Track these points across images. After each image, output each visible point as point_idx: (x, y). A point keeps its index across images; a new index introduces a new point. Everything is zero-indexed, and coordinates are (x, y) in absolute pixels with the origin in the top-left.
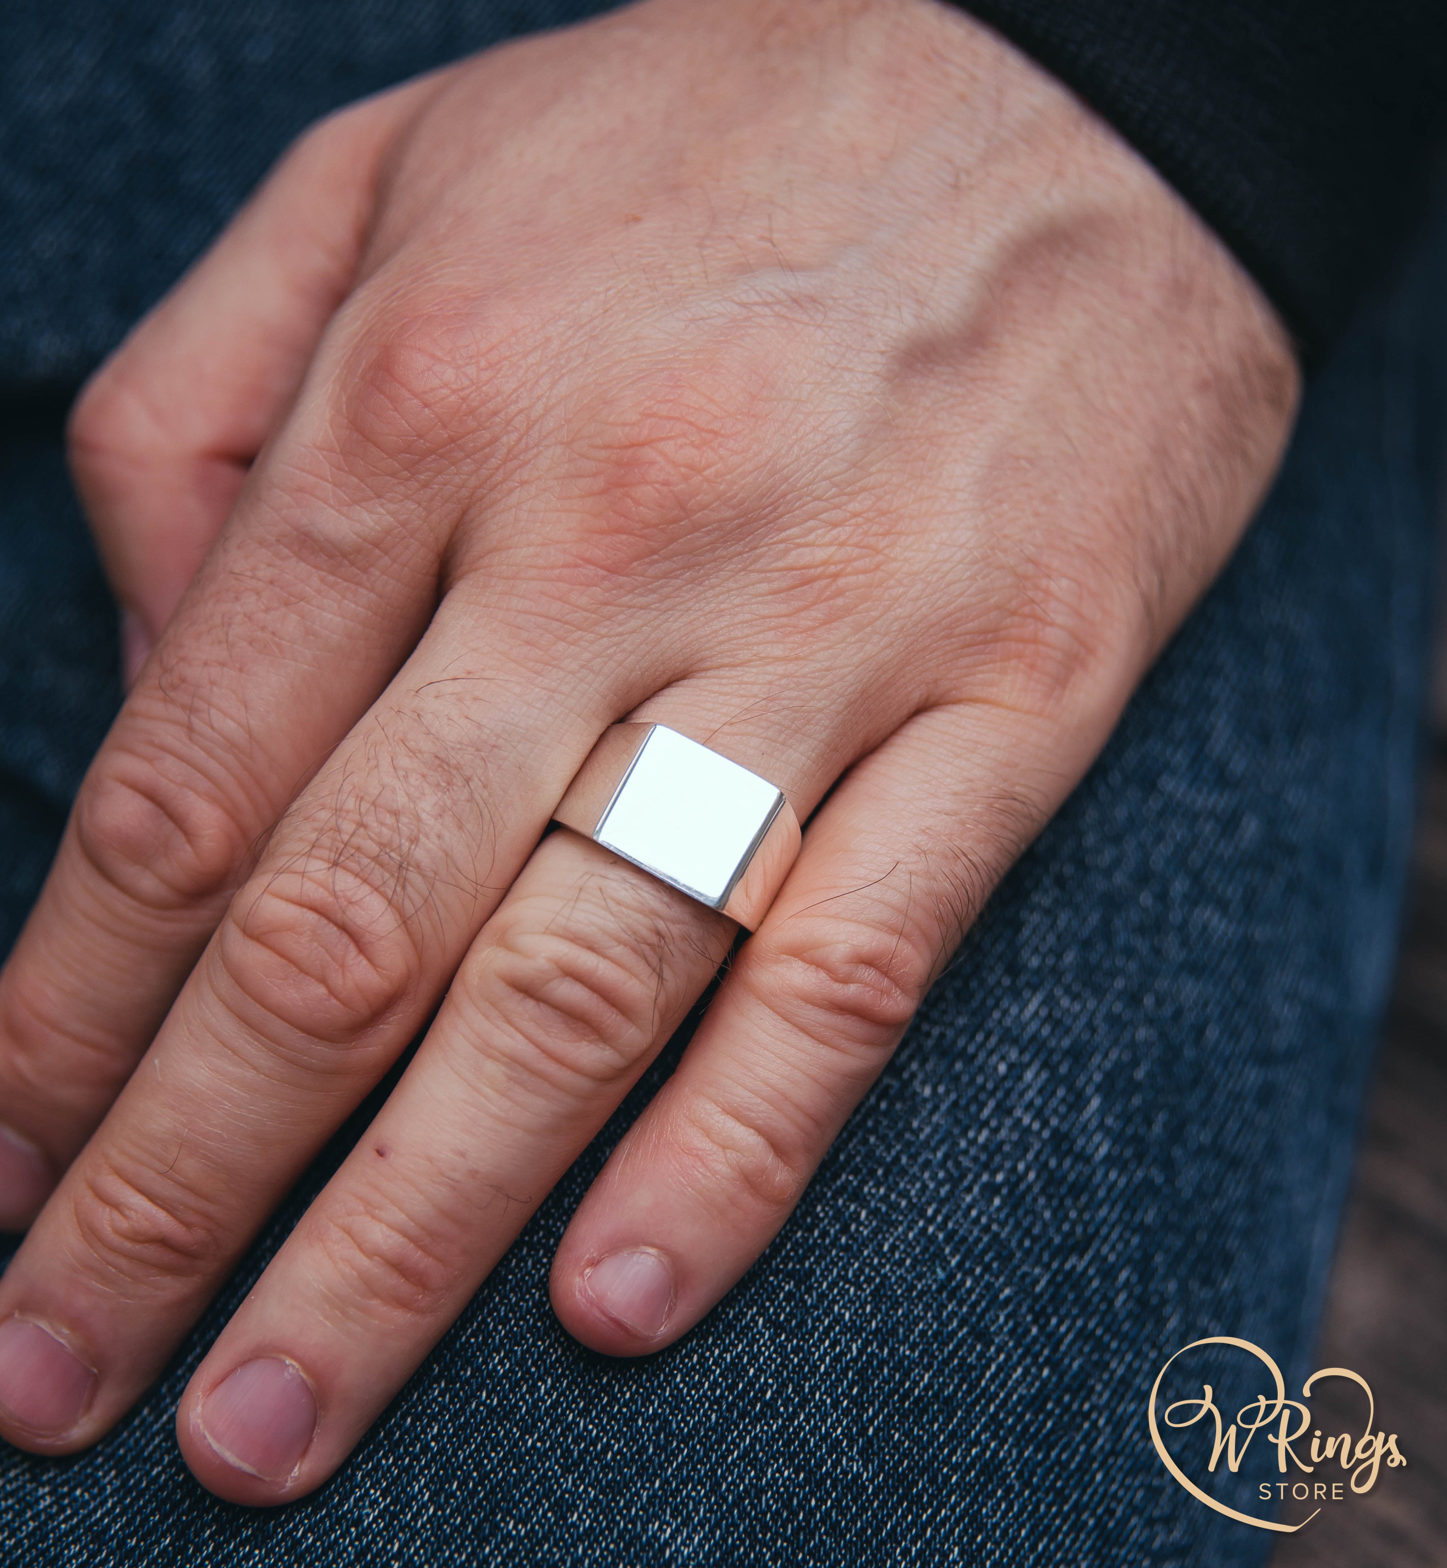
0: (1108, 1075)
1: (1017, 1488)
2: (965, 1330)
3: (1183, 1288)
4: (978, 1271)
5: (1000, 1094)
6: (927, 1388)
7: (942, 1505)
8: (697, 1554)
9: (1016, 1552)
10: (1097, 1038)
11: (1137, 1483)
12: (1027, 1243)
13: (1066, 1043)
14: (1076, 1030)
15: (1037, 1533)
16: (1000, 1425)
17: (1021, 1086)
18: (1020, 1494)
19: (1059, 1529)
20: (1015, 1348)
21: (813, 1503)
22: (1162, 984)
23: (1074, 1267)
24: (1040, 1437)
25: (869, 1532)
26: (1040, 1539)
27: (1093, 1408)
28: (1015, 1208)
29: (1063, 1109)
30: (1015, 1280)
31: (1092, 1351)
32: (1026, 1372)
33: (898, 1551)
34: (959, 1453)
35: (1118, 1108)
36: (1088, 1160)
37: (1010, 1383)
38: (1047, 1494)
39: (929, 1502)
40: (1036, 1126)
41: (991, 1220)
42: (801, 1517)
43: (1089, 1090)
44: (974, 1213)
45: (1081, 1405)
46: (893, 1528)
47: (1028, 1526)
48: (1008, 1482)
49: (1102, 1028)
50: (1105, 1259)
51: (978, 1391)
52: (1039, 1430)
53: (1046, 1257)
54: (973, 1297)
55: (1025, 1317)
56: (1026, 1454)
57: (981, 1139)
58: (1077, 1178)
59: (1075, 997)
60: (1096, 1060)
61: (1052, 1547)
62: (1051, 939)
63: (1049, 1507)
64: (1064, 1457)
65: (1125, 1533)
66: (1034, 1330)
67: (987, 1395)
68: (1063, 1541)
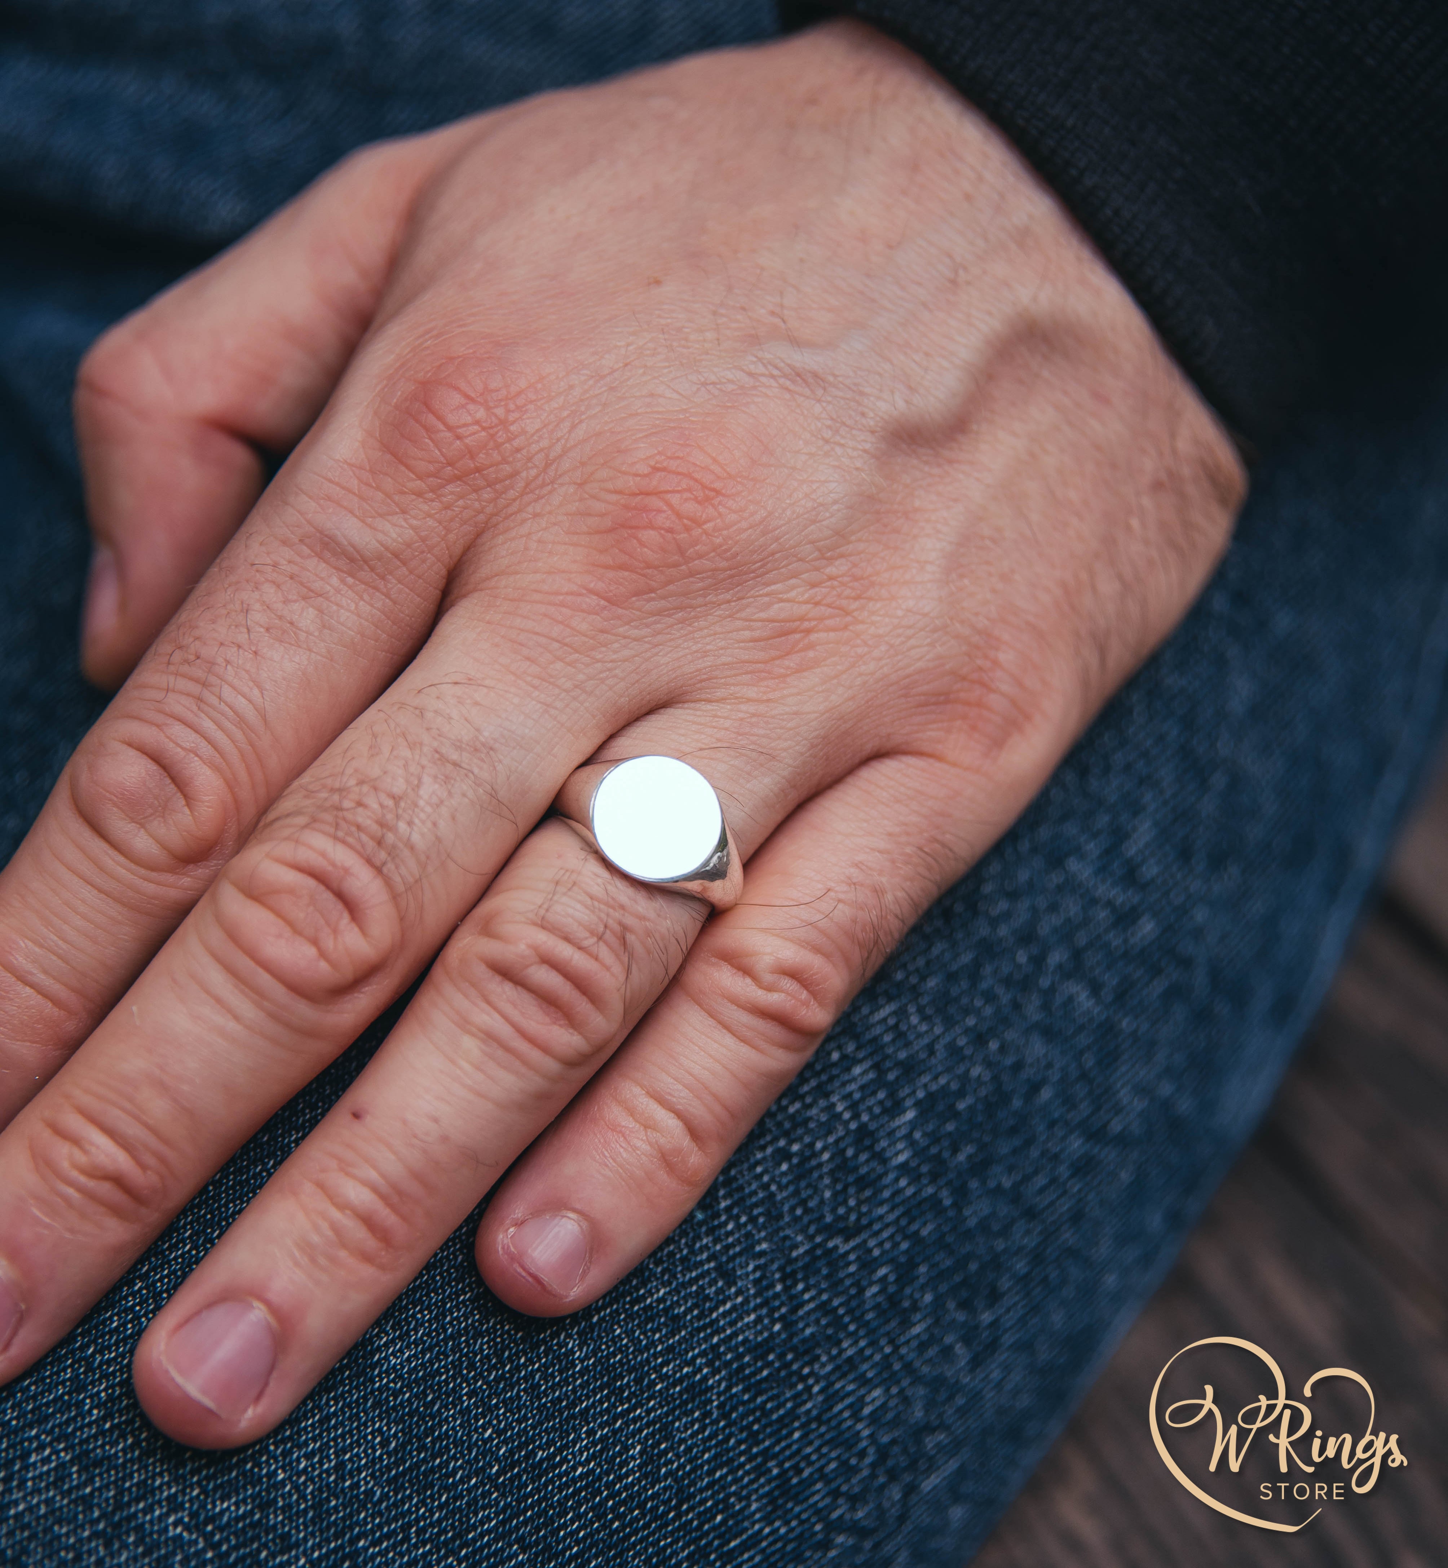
0: (930, 1096)
1: (715, 1416)
2: (712, 1265)
3: (939, 1303)
4: (743, 1219)
5: (824, 1077)
6: (660, 1301)
7: (639, 1405)
8: (403, 1368)
9: (693, 1470)
10: (933, 1061)
11: (833, 1455)
12: (799, 1212)
13: (902, 1055)
14: (916, 1047)
15: (719, 1461)
16: (719, 1356)
17: (846, 1077)
18: (716, 1422)
19: (742, 1466)
20: (755, 1296)
21: (522, 1360)
22: (1010, 1035)
23: (836, 1247)
24: (753, 1380)
25: (564, 1404)
26: (721, 1467)
27: (812, 1374)
28: (799, 1178)
29: (877, 1110)
30: (776, 1239)
31: (828, 1325)
32: (759, 1320)
33: (585, 1429)
34: (671, 1366)
35: (930, 1127)
36: (884, 1161)
37: (740, 1325)
38: (741, 1431)
39: (628, 1399)
40: (847, 1116)
41: (772, 1180)
42: (507, 1368)
43: (909, 1103)
44: (759, 1169)
45: (802, 1367)
46: (587, 1409)
47: (713, 1452)
48: (708, 1408)
49: (941, 1052)
50: (870, 1251)
51: (708, 1320)
52: (754, 1374)
53: (812, 1229)
54: (730, 1240)
55: (773, 1274)
56: (734, 1390)
57: (792, 1110)
58: (868, 1173)
59: (925, 1018)
60: (925, 1079)
61: (729, 1478)
62: (921, 962)
63: (739, 1443)
64: (769, 1406)
65: (807, 1493)
66: (779, 1288)
67: (715, 1327)
68: (742, 1478)
